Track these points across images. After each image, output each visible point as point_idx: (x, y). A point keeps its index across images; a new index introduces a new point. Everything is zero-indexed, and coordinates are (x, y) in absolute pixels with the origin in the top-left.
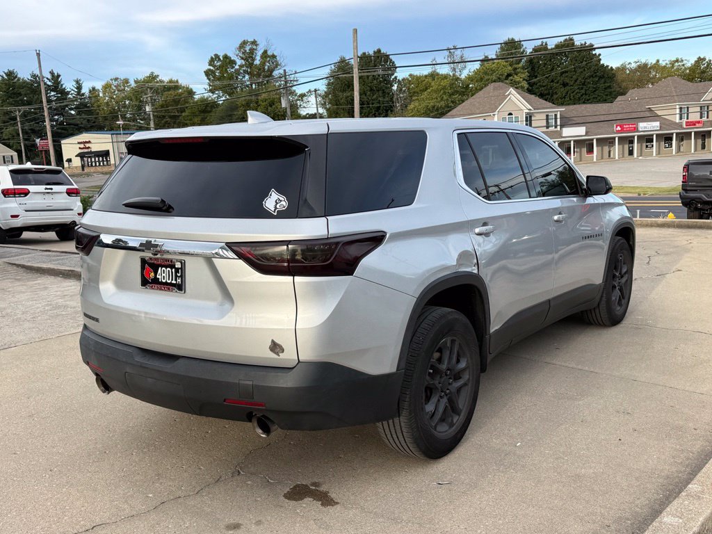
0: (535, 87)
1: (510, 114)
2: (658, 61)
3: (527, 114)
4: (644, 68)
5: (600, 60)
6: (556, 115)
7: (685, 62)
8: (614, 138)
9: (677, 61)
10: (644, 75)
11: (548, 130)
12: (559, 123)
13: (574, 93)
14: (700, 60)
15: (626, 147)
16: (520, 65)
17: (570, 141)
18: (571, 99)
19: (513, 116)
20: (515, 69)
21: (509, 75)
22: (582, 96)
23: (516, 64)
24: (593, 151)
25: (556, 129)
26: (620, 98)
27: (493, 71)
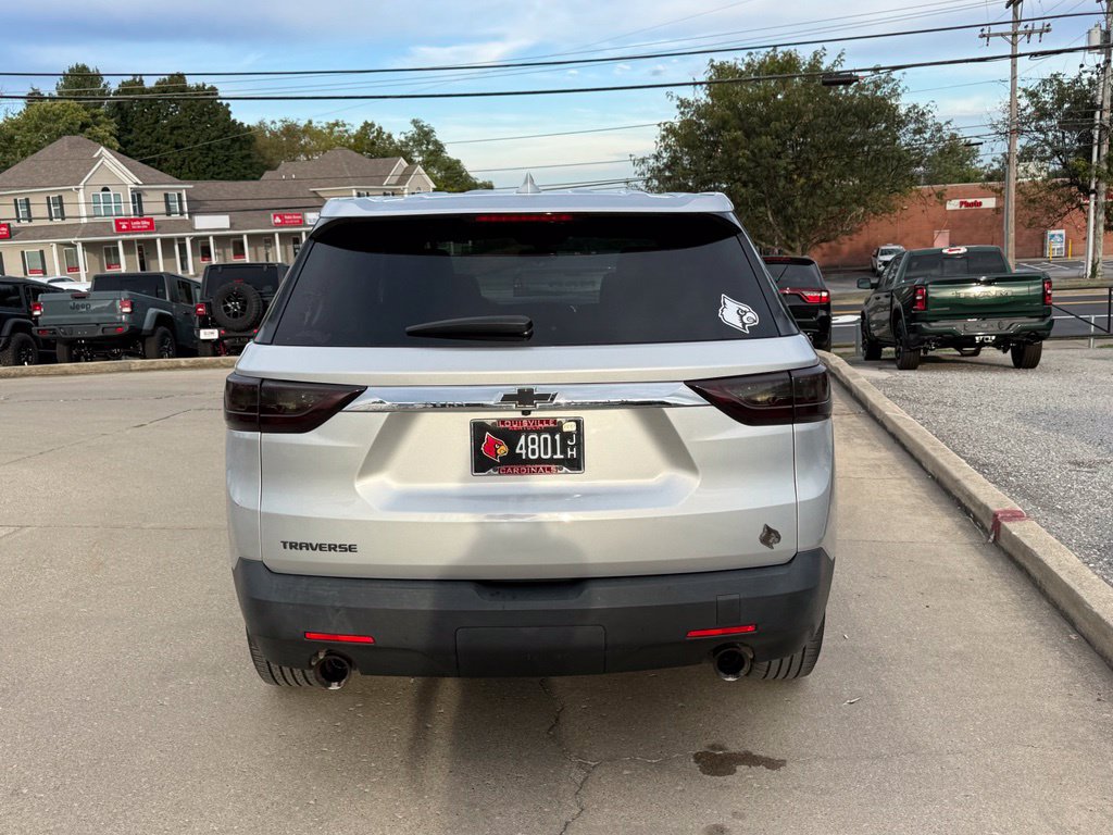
0: (129, 147)
1: (105, 189)
2: (310, 122)
3: (133, 190)
4: (290, 131)
5: (230, 112)
6: (180, 195)
7: (348, 127)
8: (273, 235)
9: (336, 124)
10: (293, 140)
11: (169, 218)
12: (186, 209)
13: (195, 163)
14: (367, 126)
15: (291, 248)
16: (102, 110)
17: (207, 237)
18: (190, 171)
19: (111, 193)
20: (94, 116)
21: (84, 126)
22: (208, 166)
23: (95, 108)
24: (244, 254)
25: (183, 218)
26: (268, 175)
27: (58, 117)
